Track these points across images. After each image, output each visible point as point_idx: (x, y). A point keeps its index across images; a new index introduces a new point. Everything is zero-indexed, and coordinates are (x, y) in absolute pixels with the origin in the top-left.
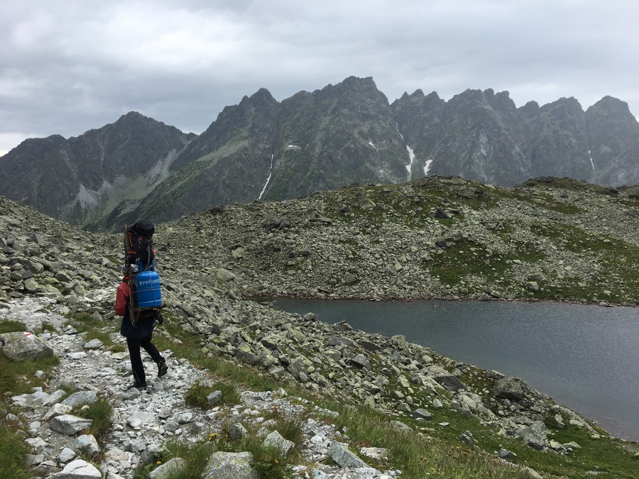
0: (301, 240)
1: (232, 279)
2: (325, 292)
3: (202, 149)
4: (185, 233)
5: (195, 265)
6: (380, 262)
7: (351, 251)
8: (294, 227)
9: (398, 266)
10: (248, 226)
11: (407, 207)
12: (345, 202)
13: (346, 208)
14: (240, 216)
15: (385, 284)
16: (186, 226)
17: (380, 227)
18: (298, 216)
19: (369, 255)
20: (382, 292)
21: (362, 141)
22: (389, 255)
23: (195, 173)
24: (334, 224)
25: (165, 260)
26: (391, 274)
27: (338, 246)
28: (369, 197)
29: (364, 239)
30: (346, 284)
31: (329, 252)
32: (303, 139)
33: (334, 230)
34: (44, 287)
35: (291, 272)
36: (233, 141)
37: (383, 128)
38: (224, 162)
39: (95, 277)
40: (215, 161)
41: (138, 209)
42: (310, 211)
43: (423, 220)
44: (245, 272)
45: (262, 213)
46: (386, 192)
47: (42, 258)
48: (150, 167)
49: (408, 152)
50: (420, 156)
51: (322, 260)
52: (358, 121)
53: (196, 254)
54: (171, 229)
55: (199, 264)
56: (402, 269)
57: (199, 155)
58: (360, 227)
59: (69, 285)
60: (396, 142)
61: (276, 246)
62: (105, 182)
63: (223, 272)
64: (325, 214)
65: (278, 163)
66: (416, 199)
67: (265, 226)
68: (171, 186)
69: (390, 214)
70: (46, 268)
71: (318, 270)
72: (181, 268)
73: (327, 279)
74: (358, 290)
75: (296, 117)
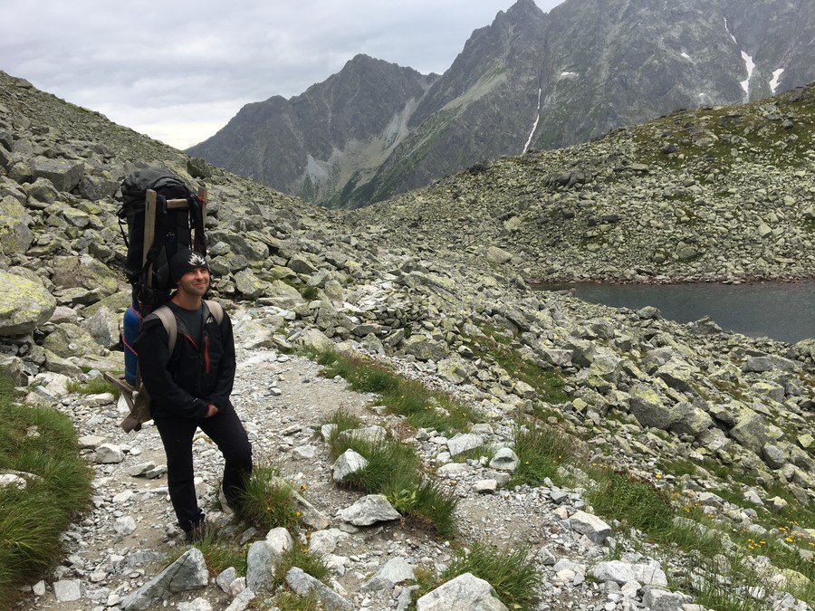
0: (603, 199)
1: (509, 261)
2: (648, 273)
3: (446, 94)
4: (439, 203)
5: (456, 244)
6: (733, 224)
7: (685, 210)
8: (591, 181)
9: (765, 229)
10: (523, 186)
11: (771, 137)
12: (668, 138)
13: (670, 147)
14: (511, 173)
15: (745, 258)
16: (439, 192)
17: (728, 171)
18: (596, 166)
19: (714, 214)
20: (740, 271)
21: (671, 53)
22: (747, 213)
23: (439, 127)
24: (652, 172)
25: (418, 239)
26: (753, 241)
27: (663, 204)
28: (706, 127)
29: (703, 191)
30: (680, 260)
31: (649, 215)
32: (583, 61)
33: (654, 180)
34: (270, 285)
35: (592, 247)
36: (487, 76)
37: (704, 29)
38: (477, 107)
39: (352, 264)
40: (464, 108)
41: (375, 179)
42: (613, 157)
43: (800, 153)
44: (525, 250)
45: (541, 165)
46: (734, 117)
47: (266, 233)
48: (384, 124)
49: (744, 62)
50: (763, 66)
51: (639, 227)
52: (665, 24)
53: (456, 229)
54: (421, 198)
55: (461, 242)
56: (771, 234)
57: (444, 101)
58: (696, 174)
59: (314, 280)
60: (724, 48)
61: (567, 211)
62: (335, 149)
63: (495, 252)
64: (638, 159)
65: (548, 100)
66: (786, 123)
67: (547, 184)
68: (411, 147)
69: (743, 150)
70: (273, 250)
71: (634, 242)
72: (439, 248)
73: (649, 254)
74: (699, 269)
75: (572, 29)
